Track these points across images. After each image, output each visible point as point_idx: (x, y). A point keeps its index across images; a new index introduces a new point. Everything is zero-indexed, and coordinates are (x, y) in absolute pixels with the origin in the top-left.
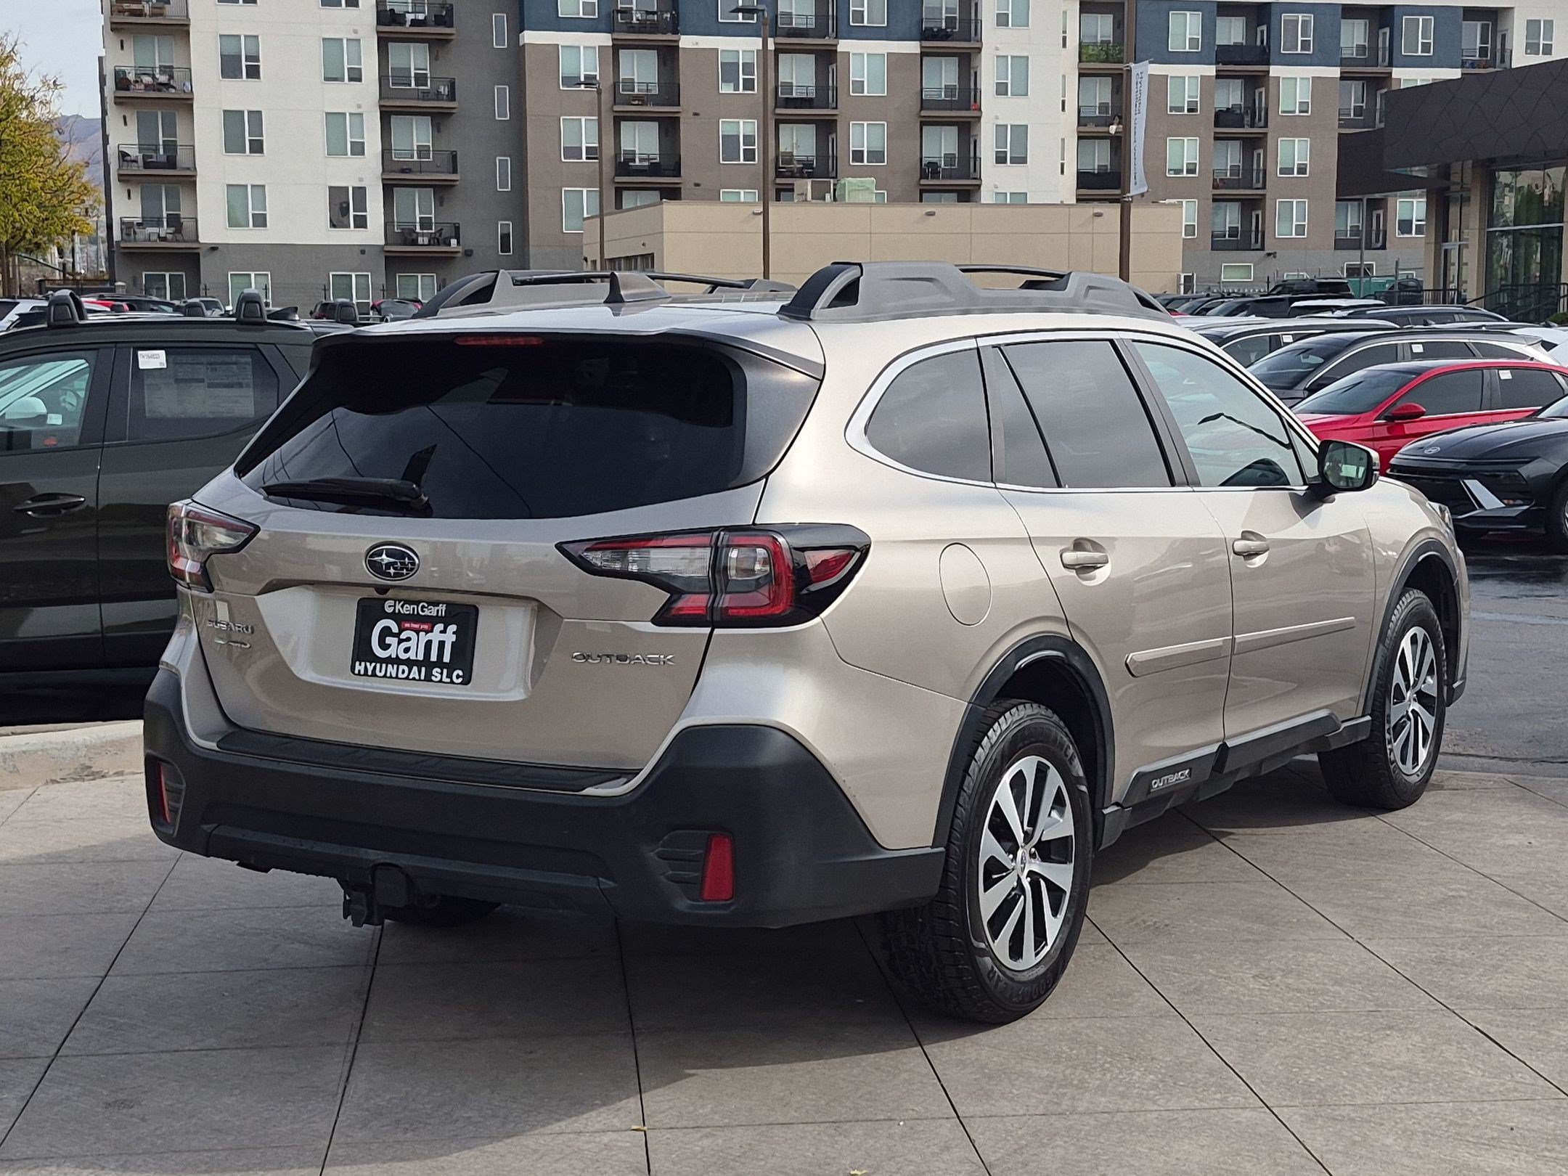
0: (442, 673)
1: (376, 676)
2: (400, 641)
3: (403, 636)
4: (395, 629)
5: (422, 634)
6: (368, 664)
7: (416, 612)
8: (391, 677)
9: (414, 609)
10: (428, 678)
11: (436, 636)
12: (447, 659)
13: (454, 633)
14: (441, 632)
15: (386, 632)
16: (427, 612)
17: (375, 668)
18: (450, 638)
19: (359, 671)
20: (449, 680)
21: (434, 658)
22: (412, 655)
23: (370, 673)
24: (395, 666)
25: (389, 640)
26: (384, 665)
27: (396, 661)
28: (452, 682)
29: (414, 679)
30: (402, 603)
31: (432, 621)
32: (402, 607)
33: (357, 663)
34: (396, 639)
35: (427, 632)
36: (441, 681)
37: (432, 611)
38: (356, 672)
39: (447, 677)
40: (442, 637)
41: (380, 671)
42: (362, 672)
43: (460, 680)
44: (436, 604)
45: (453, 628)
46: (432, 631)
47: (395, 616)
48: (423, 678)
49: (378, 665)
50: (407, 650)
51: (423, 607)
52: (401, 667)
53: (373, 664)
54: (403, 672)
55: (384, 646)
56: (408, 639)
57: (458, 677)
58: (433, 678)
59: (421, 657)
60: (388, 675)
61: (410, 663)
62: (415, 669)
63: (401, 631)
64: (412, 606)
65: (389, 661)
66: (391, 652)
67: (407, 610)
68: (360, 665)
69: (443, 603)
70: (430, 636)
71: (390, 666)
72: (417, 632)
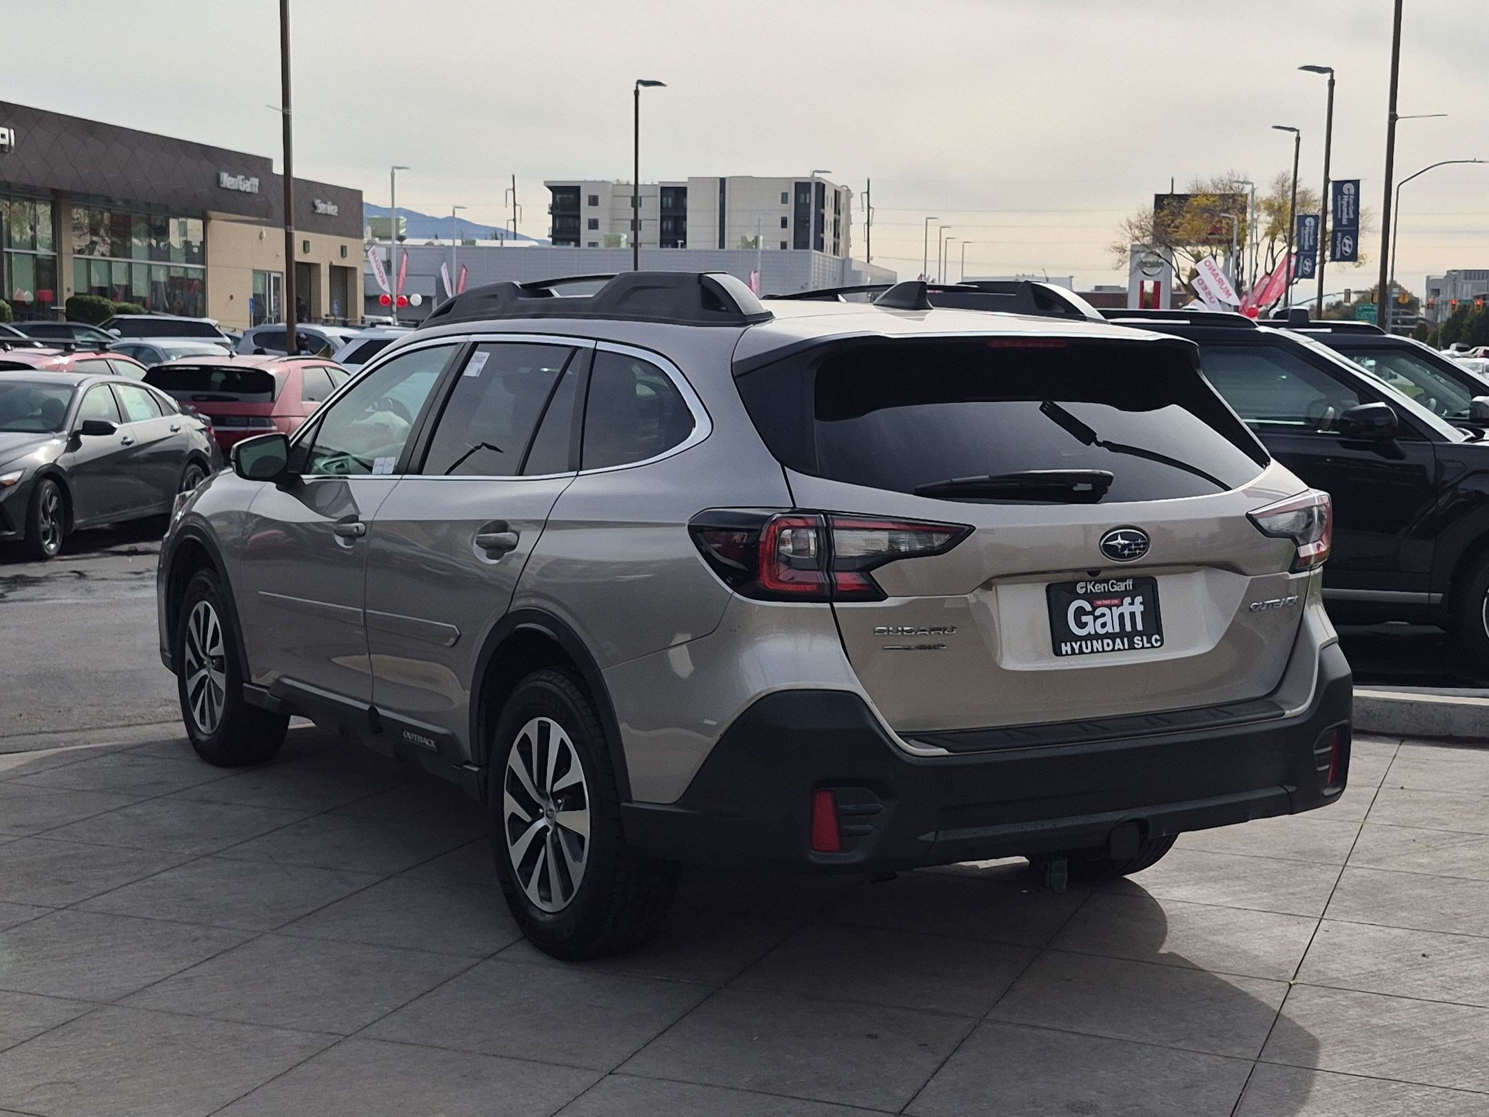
0: (1142, 641)
1: (1084, 653)
2: (1096, 618)
3: (1098, 612)
4: (1088, 608)
5: (1114, 609)
6: (1074, 644)
7: (1106, 589)
8: (1098, 652)
9: (1104, 587)
10: (1132, 647)
11: (1126, 609)
12: (1140, 627)
13: (1141, 603)
14: (1130, 604)
15: (1080, 612)
16: (1116, 588)
17: (1081, 646)
18: (1138, 608)
19: (1067, 651)
20: (1149, 645)
21: (1128, 628)
22: (1109, 629)
23: (1077, 651)
24: (1100, 641)
25: (1084, 619)
26: (1089, 643)
27: (1097, 637)
28: (1153, 647)
29: (1119, 650)
30: (1093, 583)
31: (1121, 596)
32: (1094, 586)
33: (1063, 645)
34: (1092, 617)
35: (1118, 606)
36: (1143, 647)
37: (1121, 587)
38: (1064, 653)
39: (1147, 643)
40: (1132, 609)
41: (1087, 648)
42: (1069, 652)
43: (1159, 643)
44: (1123, 579)
45: (1139, 599)
46: (1122, 605)
47: (1087, 597)
48: (1126, 647)
49: (1084, 643)
50: (1104, 625)
51: (1112, 584)
52: (1106, 641)
53: (1079, 643)
54: (1108, 645)
55: (1082, 625)
56: (1103, 615)
57: (1156, 641)
58: (1136, 646)
59: (1117, 629)
60: (1095, 650)
61: (1112, 636)
62: (1118, 641)
63: (1095, 608)
64: (1103, 585)
65: (1089, 637)
66: (1090, 629)
67: (1099, 588)
68: (1066, 645)
69: (1130, 578)
70: (1121, 609)
71: (1095, 642)
72: (1110, 607)
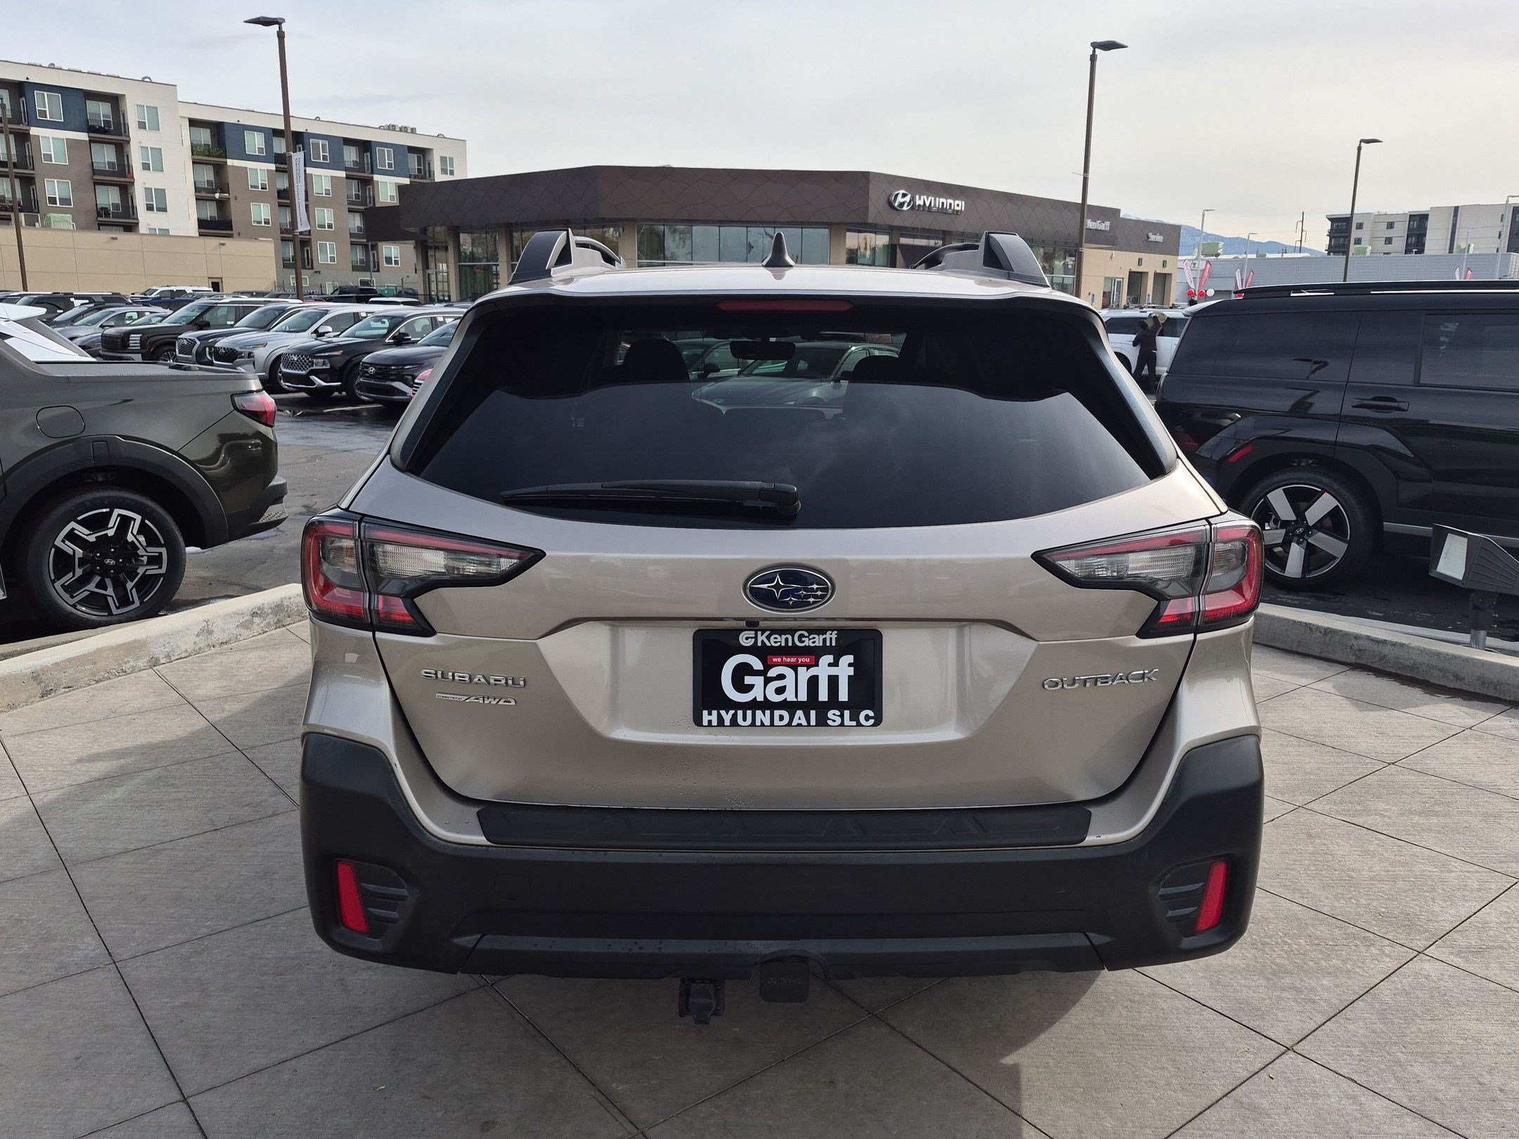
0: (842, 716)
1: (739, 725)
2: (768, 681)
3: (773, 673)
4: (757, 664)
5: (801, 670)
6: (723, 712)
7: (790, 644)
8: (762, 724)
9: (787, 640)
10: (822, 721)
11: (823, 669)
12: (843, 696)
13: (850, 665)
14: (830, 665)
15: (741, 671)
16: (807, 642)
17: (735, 716)
18: (845, 669)
19: (710, 722)
20: (854, 723)
21: (823, 696)
22: (789, 696)
23: (727, 723)
24: (768, 712)
25: (748, 680)
26: (749, 713)
27: (766, 705)
28: (859, 724)
29: (799, 725)
30: (768, 633)
31: (814, 655)
32: (768, 638)
33: (705, 713)
34: (762, 678)
35: (809, 667)
36: (842, 724)
37: (818, 641)
38: (705, 723)
39: (851, 720)
40: (834, 671)
41: (745, 719)
42: (715, 723)
43: (872, 721)
44: (821, 631)
45: (849, 658)
46: (817, 665)
47: (757, 651)
48: (813, 722)
49: (740, 713)
50: (780, 691)
51: (801, 636)
52: (777, 713)
53: (732, 712)
54: (781, 718)
55: (743, 688)
56: (781, 677)
57: (867, 718)
58: (830, 722)
59: (803, 697)
60: (758, 723)
61: (791, 707)
62: (800, 713)
63: (768, 667)
64: (784, 637)
65: (754, 705)
66: (757, 694)
67: (777, 641)
68: (710, 714)
69: (833, 630)
70: (813, 671)
71: (759, 713)
72: (794, 667)
